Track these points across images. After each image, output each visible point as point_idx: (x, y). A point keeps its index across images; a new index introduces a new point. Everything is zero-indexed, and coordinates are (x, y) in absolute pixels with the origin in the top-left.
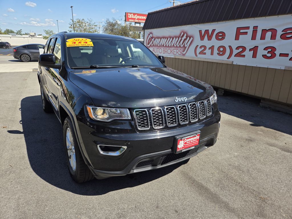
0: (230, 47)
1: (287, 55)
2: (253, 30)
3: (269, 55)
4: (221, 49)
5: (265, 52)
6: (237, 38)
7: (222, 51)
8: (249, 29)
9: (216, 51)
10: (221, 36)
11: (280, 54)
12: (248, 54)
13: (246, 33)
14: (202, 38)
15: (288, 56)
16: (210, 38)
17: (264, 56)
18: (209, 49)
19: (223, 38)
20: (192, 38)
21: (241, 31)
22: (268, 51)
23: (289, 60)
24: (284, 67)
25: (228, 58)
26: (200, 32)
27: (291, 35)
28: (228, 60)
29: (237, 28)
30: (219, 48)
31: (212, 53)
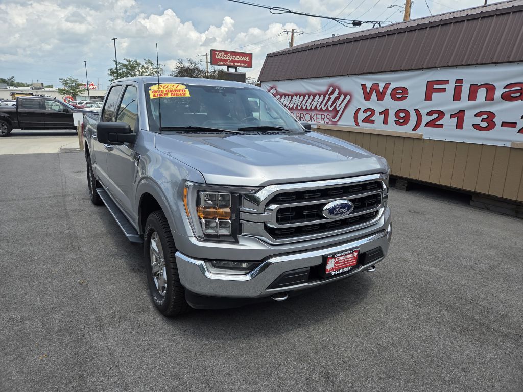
0: (417, 111)
1: (514, 125)
2: (455, 86)
3: (484, 124)
4: (402, 115)
5: (478, 120)
6: (428, 97)
7: (403, 117)
8: (448, 83)
9: (392, 118)
10: (401, 94)
11: (502, 123)
12: (449, 123)
13: (444, 90)
14: (367, 97)
15: (515, 127)
16: (381, 96)
17: (476, 126)
18: (380, 114)
19: (404, 97)
20: (348, 97)
21: (435, 86)
22: (482, 119)
23: (518, 132)
24: (510, 143)
25: (415, 129)
26: (364, 86)
27: (519, 94)
28: (414, 132)
29: (428, 81)
30: (397, 114)
31: (385, 121)
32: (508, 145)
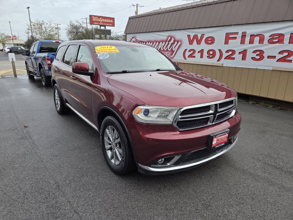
0: (220, 50)
1: (274, 57)
2: (242, 36)
3: (258, 57)
4: (211, 53)
5: (254, 55)
6: (226, 42)
7: (212, 54)
8: (238, 34)
9: (205, 54)
10: (211, 40)
11: (268, 56)
12: (238, 57)
13: (235, 38)
14: (191, 42)
15: (275, 58)
16: (199, 42)
17: (253, 59)
18: (199, 52)
19: (212, 42)
20: (180, 43)
21: (231, 36)
22: (257, 54)
23: (277, 61)
24: (272, 67)
25: (218, 61)
26: (189, 36)
27: (278, 40)
28: (218, 62)
29: (226, 33)
30: (208, 52)
31: (202, 57)
32: (271, 69)
